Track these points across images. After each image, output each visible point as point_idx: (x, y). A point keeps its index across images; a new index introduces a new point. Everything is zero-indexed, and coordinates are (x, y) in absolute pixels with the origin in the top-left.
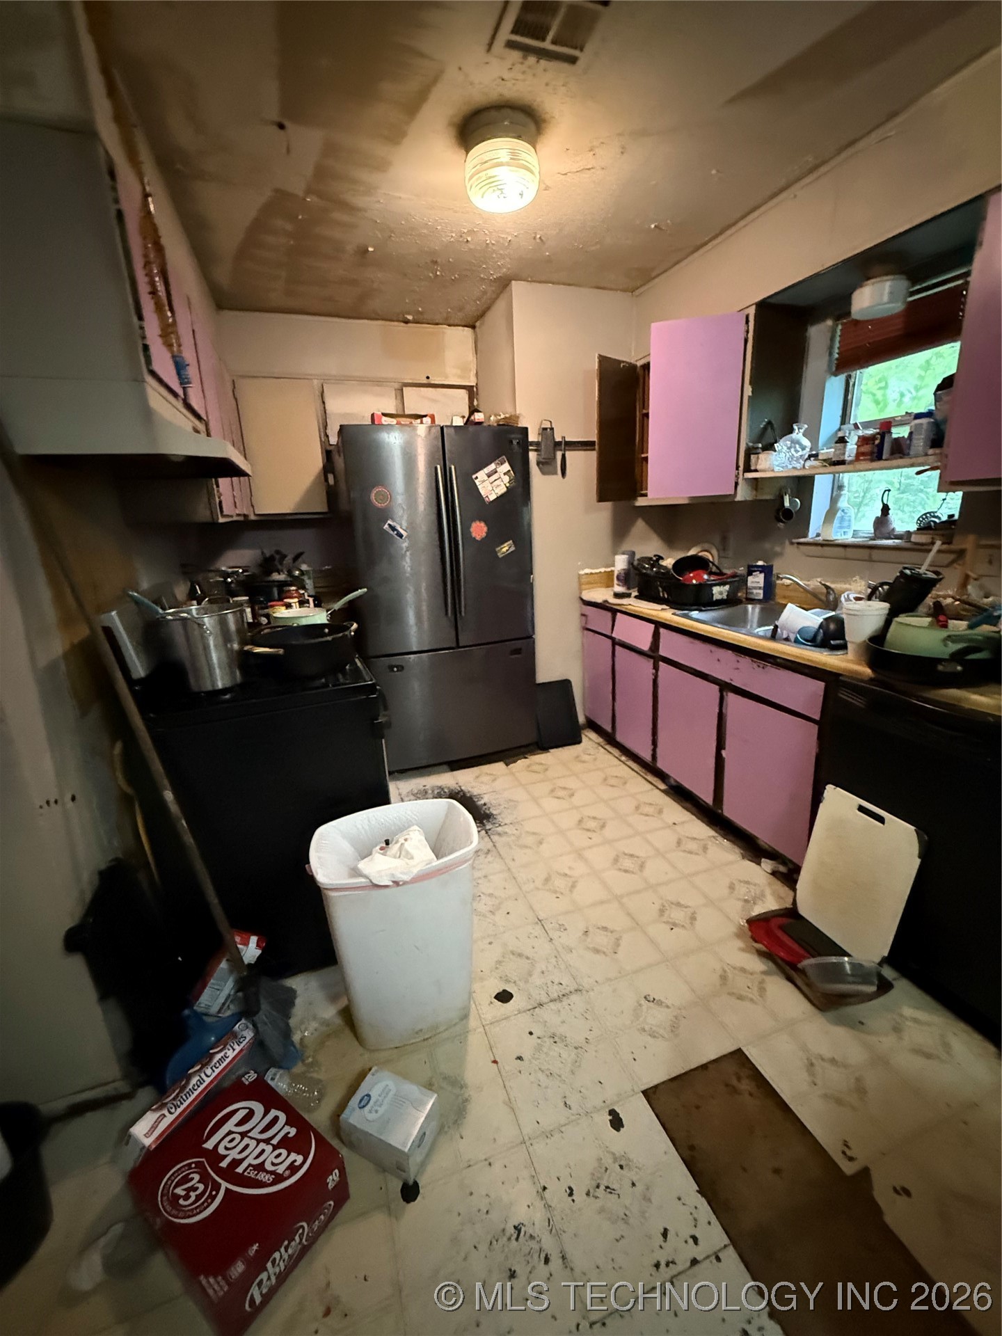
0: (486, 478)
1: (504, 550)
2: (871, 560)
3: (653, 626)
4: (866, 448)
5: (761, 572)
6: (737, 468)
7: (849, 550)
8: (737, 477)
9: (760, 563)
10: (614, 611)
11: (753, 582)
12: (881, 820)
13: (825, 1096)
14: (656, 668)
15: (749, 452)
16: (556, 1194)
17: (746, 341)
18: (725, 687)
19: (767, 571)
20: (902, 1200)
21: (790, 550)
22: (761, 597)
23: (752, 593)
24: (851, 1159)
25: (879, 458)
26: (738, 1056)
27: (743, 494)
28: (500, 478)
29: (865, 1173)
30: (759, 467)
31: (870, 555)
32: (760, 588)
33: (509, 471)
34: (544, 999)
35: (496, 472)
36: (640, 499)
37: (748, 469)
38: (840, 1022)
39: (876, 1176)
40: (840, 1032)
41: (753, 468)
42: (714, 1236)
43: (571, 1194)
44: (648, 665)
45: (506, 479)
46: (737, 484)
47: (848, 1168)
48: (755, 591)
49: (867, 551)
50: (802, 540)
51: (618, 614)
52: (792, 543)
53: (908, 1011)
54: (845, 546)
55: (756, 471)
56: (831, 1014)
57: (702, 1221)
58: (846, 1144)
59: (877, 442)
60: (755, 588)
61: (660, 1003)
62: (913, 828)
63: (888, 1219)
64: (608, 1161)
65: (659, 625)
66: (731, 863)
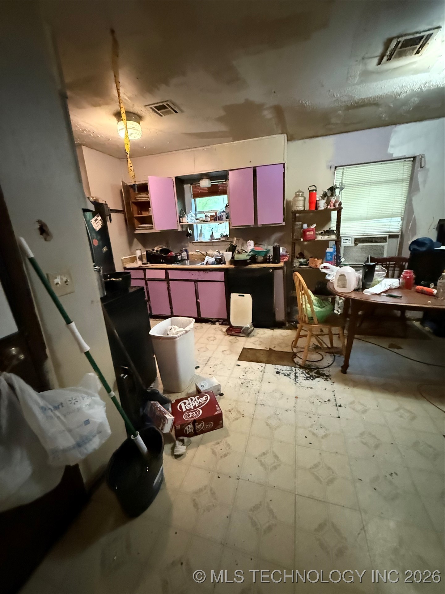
0: (94, 222)
1: (104, 250)
2: (213, 245)
3: (165, 270)
4: (213, 218)
5: (185, 251)
6: (178, 221)
7: (207, 243)
8: (178, 224)
9: (184, 249)
10: (144, 270)
11: (184, 255)
12: (243, 296)
13: (258, 345)
14: (168, 284)
15: (180, 217)
16: (241, 377)
17: (174, 186)
18: (196, 281)
19: (186, 251)
20: (275, 348)
21: (190, 245)
22: (187, 258)
23: (184, 258)
24: (268, 348)
25: (216, 221)
26: (243, 348)
27: (180, 229)
28: (99, 222)
29: (270, 348)
30: (183, 221)
31: (212, 244)
32: (186, 256)
33: (101, 219)
34: (206, 363)
35: (97, 220)
36: (136, 231)
37: (180, 222)
38: (251, 337)
39: (271, 348)
40: (252, 338)
41: (182, 222)
42: (263, 365)
43: (243, 375)
44: (164, 284)
45: (101, 222)
46: (178, 226)
47: (268, 349)
48: (184, 257)
49: (211, 243)
50: (194, 242)
51: (147, 270)
52: (191, 243)
53: (257, 331)
54: (206, 242)
55: (183, 222)
56: (249, 337)
57: (261, 365)
58: (266, 347)
59: (215, 217)
60: (184, 256)
61: (225, 351)
62: (249, 294)
63: (276, 350)
64: (243, 369)
65: (167, 269)
66: (210, 327)
